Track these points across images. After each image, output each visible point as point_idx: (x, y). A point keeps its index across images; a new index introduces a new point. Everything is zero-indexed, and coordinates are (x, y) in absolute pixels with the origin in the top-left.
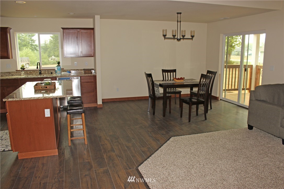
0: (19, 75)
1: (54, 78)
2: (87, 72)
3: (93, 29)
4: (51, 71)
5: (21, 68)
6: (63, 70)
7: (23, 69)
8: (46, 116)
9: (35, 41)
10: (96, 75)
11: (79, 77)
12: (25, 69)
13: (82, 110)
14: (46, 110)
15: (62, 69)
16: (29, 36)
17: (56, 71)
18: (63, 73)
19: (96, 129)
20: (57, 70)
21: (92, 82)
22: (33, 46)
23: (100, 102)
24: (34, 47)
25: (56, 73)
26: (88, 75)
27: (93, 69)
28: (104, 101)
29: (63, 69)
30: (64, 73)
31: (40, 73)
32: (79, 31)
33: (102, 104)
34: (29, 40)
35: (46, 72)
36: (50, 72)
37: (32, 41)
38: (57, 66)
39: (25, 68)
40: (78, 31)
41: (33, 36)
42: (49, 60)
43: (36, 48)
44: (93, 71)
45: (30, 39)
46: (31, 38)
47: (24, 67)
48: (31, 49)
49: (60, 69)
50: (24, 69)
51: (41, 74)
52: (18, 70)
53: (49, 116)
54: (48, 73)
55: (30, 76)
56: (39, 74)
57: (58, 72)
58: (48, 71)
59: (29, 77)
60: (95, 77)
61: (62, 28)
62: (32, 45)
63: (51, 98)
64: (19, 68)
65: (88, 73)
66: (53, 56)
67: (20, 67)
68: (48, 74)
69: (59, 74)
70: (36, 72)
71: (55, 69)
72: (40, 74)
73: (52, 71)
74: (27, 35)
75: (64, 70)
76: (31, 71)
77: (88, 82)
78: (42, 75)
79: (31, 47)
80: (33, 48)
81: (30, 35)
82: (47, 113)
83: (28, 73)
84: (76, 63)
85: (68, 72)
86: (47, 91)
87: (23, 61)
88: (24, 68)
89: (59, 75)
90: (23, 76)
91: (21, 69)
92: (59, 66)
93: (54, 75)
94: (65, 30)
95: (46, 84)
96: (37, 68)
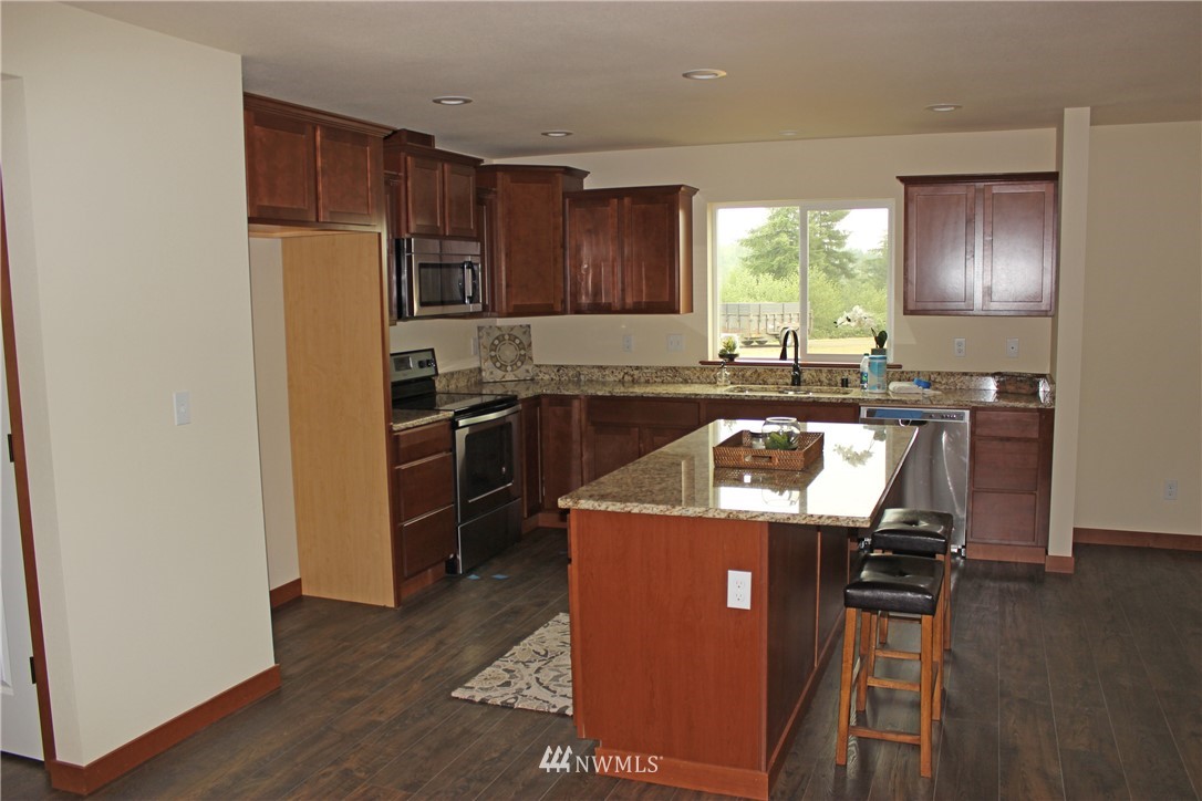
0: (710, 383)
1: (850, 405)
2: (1011, 388)
3: (1053, 177)
4: (844, 372)
5: (722, 351)
6: (896, 372)
7: (728, 357)
8: (732, 603)
9: (845, 237)
10: (1053, 410)
11: (967, 412)
12: (736, 360)
13: (920, 596)
14: (733, 576)
15: (890, 367)
16: (824, 218)
17: (862, 374)
18: (893, 386)
19: (1002, 695)
20: (865, 367)
21: (1027, 440)
22: (836, 259)
23: (1060, 545)
24: (837, 262)
25: (862, 382)
26: (1011, 404)
27: (1043, 376)
28: (1085, 543)
29: (900, 367)
30: (900, 388)
31: (797, 381)
32: (983, 191)
33: (1070, 554)
34: (821, 234)
35: (823, 377)
36: (839, 379)
37: (830, 237)
38: (874, 352)
39: (736, 355)
40: (977, 190)
41: (836, 219)
42: (839, 322)
43: (844, 264)
44: (1043, 388)
45: (824, 230)
46: (828, 227)
47: (734, 348)
48: (826, 270)
49: (880, 365)
50: (732, 357)
51: (799, 384)
52: (710, 359)
53: (746, 605)
54: (830, 380)
55: (751, 390)
56: (789, 381)
57: (872, 379)
58: (830, 371)
59: (747, 393)
60: (1047, 416)
61: (902, 179)
62: (830, 253)
63: (761, 519)
64: (713, 356)
65: (1017, 396)
66: (857, 308)
67: (720, 347)
68: (829, 385)
69: (877, 391)
70: (779, 373)
71: (858, 366)
72: (793, 384)
73: (846, 374)
74: (815, 215)
75: (903, 372)
76: (760, 369)
77: (1008, 439)
78: (802, 387)
79: (827, 260)
80: (834, 265)
81: (825, 215)
82: (740, 589)
83: (749, 373)
84: (960, 344)
85: (919, 383)
86: (773, 478)
87: (787, 317)
88: (735, 352)
89: (876, 394)
90: (722, 390)
91: (721, 356)
92: (880, 349)
93: (855, 390)
94: (914, 190)
95: (773, 441)
96: (784, 356)
